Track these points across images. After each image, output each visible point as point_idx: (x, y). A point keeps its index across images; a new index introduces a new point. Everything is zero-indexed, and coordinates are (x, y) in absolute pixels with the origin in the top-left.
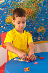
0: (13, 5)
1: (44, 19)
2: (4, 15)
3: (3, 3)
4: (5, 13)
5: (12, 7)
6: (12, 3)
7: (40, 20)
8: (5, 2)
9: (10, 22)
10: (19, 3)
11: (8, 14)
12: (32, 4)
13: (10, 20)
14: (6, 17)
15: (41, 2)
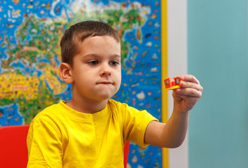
0: (25, 28)
1: (146, 93)
5: (23, 38)
6: (24, 20)
7: (130, 94)
9: (13, 96)
10: (49, 22)
11: (6, 66)
13: (11, 89)
15: (136, 26)
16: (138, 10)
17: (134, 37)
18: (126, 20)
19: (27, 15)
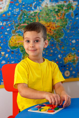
0: (21, 16)
1: (76, 40)
2: (6, 33)
3: (5, 13)
4: (8, 29)
5: (21, 20)
6: (21, 13)
7: (69, 41)
8: (8, 12)
9: (17, 45)
10: (32, 12)
11: (14, 32)
12: (56, 15)
13: (16, 42)
14: (10, 37)
15: (71, 11)
16: (72, 3)
17: (70, 16)
18: (66, 9)
19: (22, 10)
